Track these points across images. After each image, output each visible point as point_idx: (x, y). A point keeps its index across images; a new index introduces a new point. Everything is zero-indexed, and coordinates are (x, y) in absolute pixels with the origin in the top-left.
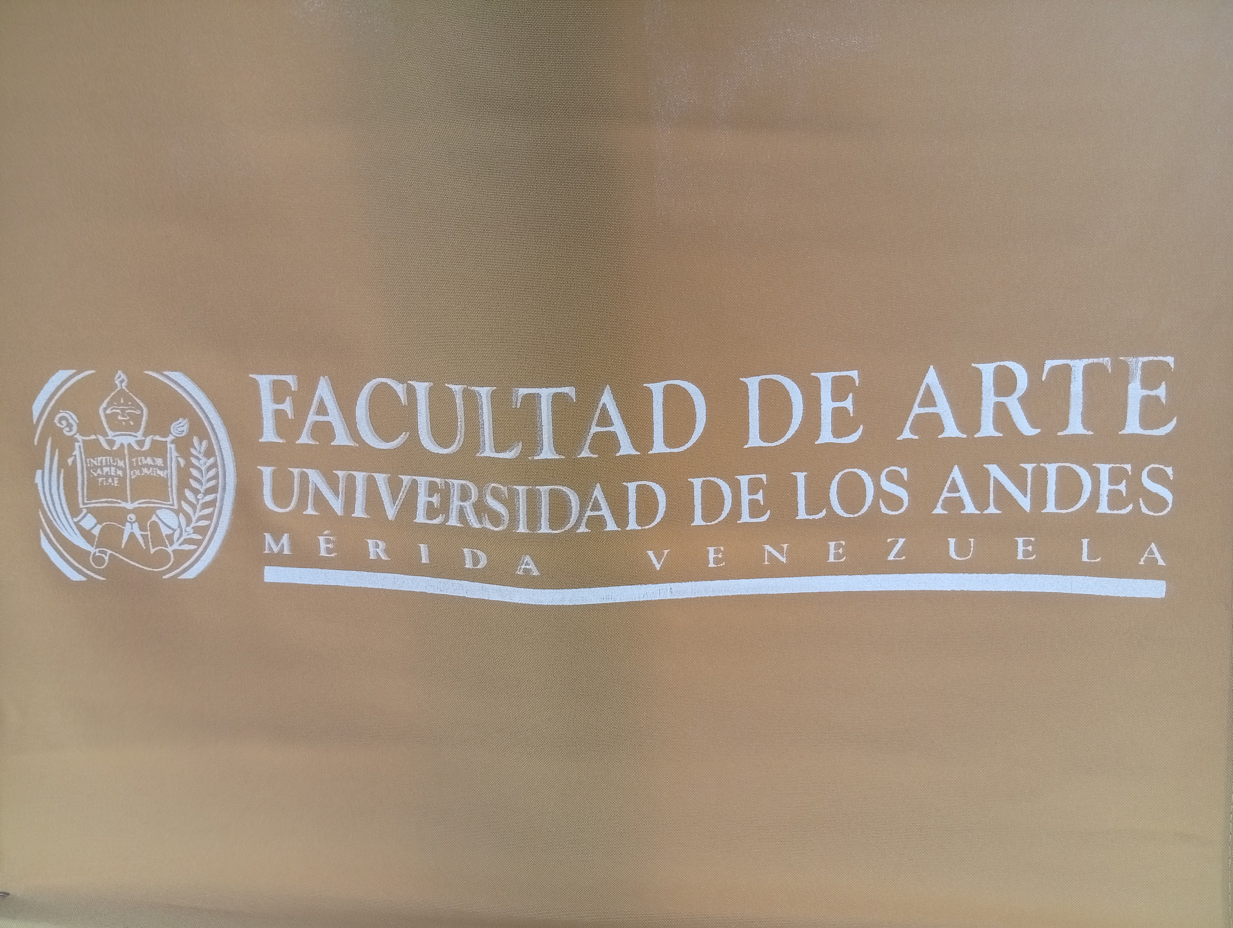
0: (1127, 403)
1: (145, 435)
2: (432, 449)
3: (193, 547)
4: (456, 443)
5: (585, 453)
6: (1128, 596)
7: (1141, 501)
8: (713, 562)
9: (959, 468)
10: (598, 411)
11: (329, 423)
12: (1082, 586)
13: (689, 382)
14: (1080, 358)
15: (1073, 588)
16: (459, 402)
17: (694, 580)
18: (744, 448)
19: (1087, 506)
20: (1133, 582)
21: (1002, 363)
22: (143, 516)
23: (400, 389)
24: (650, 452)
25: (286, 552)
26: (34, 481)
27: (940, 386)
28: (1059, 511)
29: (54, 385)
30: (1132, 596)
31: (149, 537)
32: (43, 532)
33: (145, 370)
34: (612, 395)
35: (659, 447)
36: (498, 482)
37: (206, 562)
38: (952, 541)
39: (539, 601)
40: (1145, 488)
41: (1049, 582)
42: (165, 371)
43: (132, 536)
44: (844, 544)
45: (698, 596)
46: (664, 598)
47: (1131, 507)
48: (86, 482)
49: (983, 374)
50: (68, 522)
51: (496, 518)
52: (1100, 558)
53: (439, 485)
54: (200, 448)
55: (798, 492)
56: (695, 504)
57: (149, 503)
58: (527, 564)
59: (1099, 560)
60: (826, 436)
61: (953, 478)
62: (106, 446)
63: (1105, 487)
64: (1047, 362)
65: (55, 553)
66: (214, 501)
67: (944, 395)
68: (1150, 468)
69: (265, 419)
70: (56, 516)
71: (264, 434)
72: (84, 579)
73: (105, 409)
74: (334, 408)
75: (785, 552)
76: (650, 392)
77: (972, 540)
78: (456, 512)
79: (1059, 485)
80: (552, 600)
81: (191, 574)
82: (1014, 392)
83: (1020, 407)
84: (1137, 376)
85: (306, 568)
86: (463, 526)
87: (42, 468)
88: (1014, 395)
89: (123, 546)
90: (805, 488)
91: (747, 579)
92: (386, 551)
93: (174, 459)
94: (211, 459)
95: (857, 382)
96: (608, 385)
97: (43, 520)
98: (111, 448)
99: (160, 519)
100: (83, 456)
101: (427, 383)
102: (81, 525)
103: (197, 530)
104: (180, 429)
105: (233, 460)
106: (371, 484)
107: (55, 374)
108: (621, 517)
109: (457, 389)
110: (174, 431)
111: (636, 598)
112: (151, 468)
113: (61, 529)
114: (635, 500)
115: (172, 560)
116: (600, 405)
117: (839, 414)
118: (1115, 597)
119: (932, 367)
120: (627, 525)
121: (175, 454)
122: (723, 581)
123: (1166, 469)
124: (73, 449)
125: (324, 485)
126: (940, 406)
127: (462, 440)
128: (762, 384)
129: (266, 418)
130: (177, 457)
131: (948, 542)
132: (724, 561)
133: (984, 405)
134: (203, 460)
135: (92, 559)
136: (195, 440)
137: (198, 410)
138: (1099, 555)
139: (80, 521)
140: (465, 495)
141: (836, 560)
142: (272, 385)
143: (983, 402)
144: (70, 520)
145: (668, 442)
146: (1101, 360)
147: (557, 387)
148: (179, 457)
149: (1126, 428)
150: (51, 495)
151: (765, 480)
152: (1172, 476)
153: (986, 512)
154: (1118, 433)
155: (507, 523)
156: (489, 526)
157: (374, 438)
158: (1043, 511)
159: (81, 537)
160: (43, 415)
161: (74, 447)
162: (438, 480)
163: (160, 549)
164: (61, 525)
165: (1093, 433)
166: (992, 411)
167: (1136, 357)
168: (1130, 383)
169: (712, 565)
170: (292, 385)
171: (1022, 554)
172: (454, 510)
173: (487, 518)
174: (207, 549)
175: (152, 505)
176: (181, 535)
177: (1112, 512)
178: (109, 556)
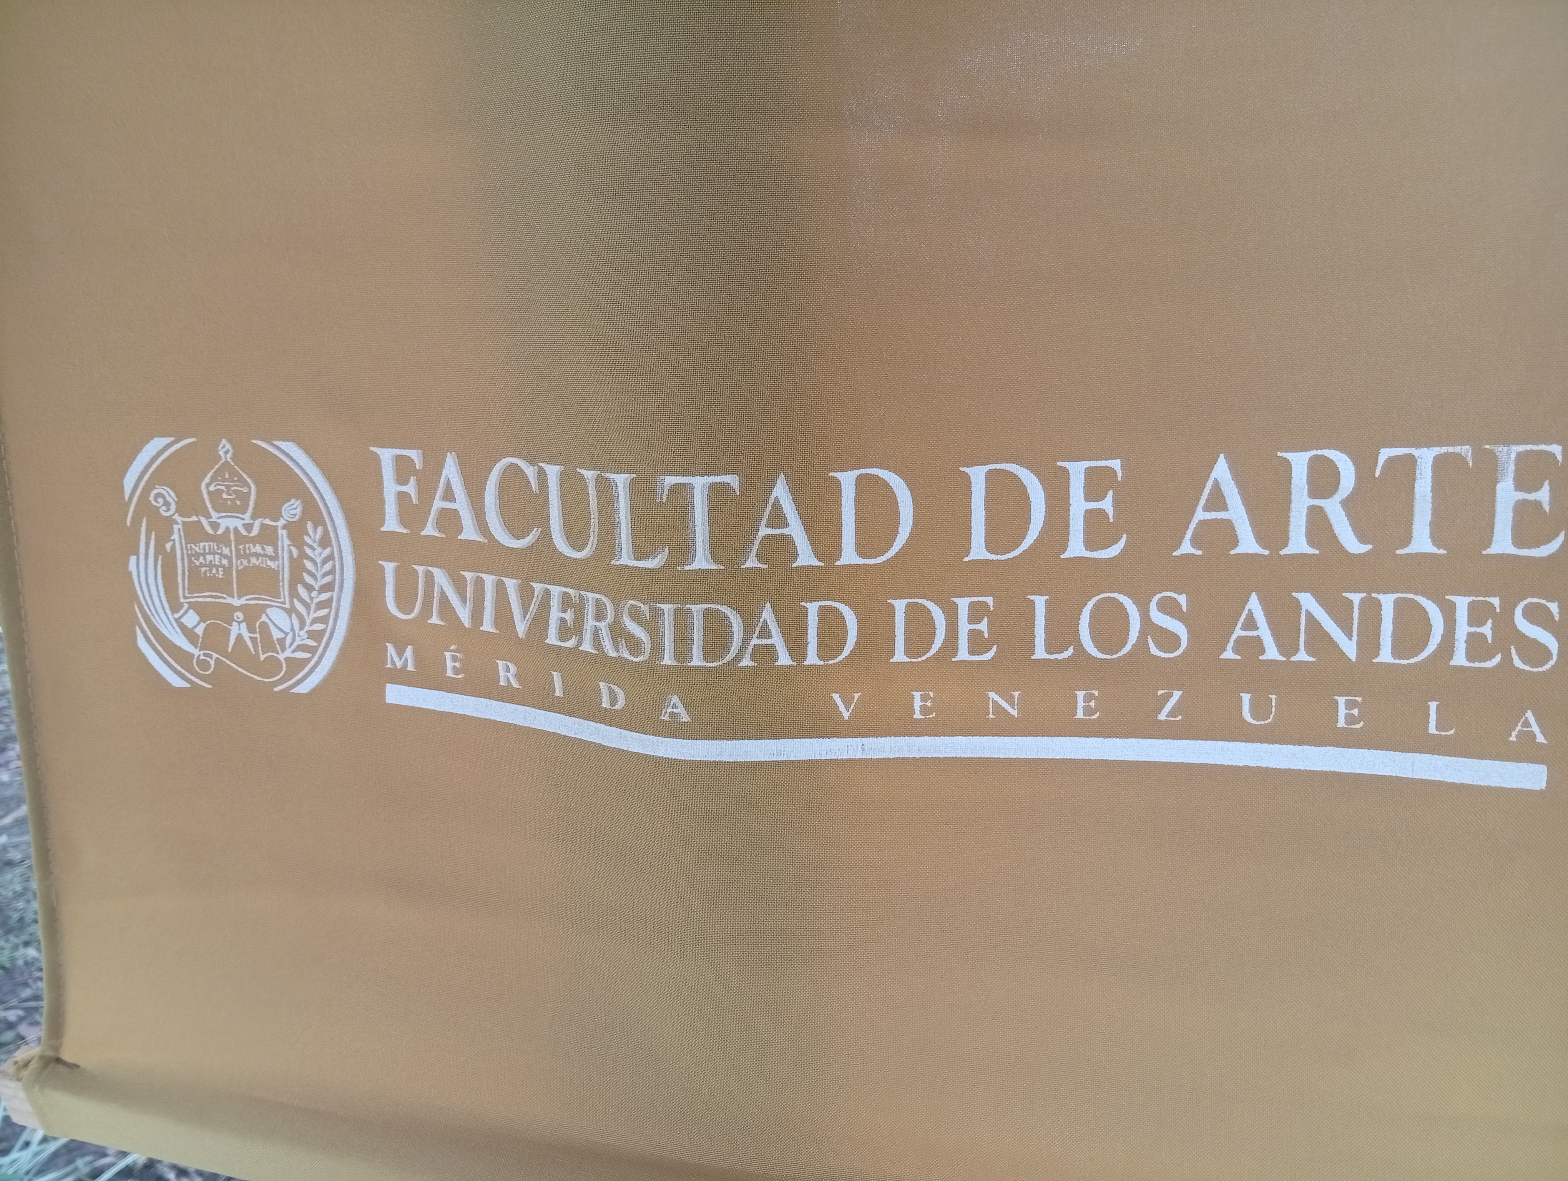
0: (1494, 511)
1: (254, 517)
2: (565, 551)
3: (307, 655)
4: (589, 546)
5: (751, 563)
6: (1493, 785)
7: (1513, 651)
8: (919, 712)
9: (1258, 596)
10: (769, 508)
11: (456, 511)
12: (1427, 769)
13: (890, 471)
14: (1429, 445)
15: (1415, 770)
16: (592, 492)
17: (893, 735)
18: (964, 560)
19: (1436, 655)
20: (1500, 765)
21: (1319, 452)
22: (252, 615)
23: (530, 472)
24: (838, 563)
25: (410, 668)
26: (128, 567)
27: (1233, 482)
28: (1397, 661)
29: (149, 456)
30: (1499, 785)
31: (259, 641)
32: (140, 628)
33: (253, 439)
34: (787, 487)
35: (849, 556)
36: (636, 599)
37: (322, 674)
38: (1246, 698)
39: (689, 756)
40: (1518, 632)
41: (1381, 761)
42: (276, 440)
43: (239, 637)
44: (1097, 695)
45: (898, 756)
46: (854, 757)
47: (1498, 659)
48: (187, 572)
49: (1292, 466)
50: (168, 618)
51: (635, 646)
52: (1454, 729)
53: (573, 598)
54: (315, 535)
55: (1036, 623)
56: (896, 634)
57: (258, 600)
58: (675, 706)
59: (1452, 732)
60: (1076, 548)
61: (1250, 610)
62: (209, 530)
63: (1463, 630)
64: (1382, 451)
65: (154, 654)
66: (330, 600)
67: (1238, 495)
68: (1526, 603)
69: (387, 502)
70: (153, 611)
71: (386, 522)
72: (187, 685)
73: (208, 485)
74: (461, 493)
75: (1016, 703)
76: (837, 483)
77: (1273, 697)
78: (591, 634)
79: (1398, 625)
80: (706, 754)
81: (304, 688)
82: (1336, 492)
83: (1344, 513)
84: (1510, 473)
85: (431, 689)
86: (598, 653)
87: (137, 554)
88: (1335, 496)
89: (230, 650)
90: (1045, 617)
91: (965, 736)
92: (517, 676)
93: (286, 548)
94: (327, 549)
95: (1120, 475)
96: (782, 474)
97: (139, 615)
98: (215, 533)
99: (271, 620)
100: (183, 541)
101: (558, 466)
102: (182, 623)
103: (312, 635)
104: (292, 512)
105: (351, 552)
106: (501, 588)
107: (149, 442)
108: (797, 648)
109: (589, 475)
110: (285, 514)
111: (816, 755)
112: (261, 558)
113: (160, 626)
114: (817, 626)
115: (284, 669)
116: (772, 500)
117: (1093, 518)
118: (1473, 786)
119: (1222, 455)
120: (805, 659)
121: (287, 542)
122: (933, 737)
123: (1549, 604)
124: (171, 532)
125: (450, 588)
126: (1233, 510)
127: (595, 542)
128: (989, 475)
129: (389, 501)
130: (289, 545)
131: (1241, 699)
132: (935, 712)
133: (1293, 510)
134: (319, 550)
135: (196, 662)
136: (310, 526)
137: (312, 490)
138: (1453, 726)
139: (181, 617)
140: (600, 615)
141: (1086, 716)
142: (395, 461)
143: (1293, 505)
144: (170, 616)
145: (861, 551)
146: (1457, 449)
147: (715, 475)
148: (292, 545)
149: (1493, 546)
150: (148, 586)
151: (991, 604)
152: (1558, 615)
153: (1293, 659)
154: (1481, 552)
155: (649, 652)
156: (626, 655)
157: (503, 533)
158: (1374, 661)
159: (183, 636)
160: (136, 491)
161: (173, 531)
162: (572, 592)
163: (271, 656)
164: (159, 621)
165: (1446, 552)
166: (1305, 518)
167: (1508, 445)
168: (1498, 482)
169: (917, 716)
170: (416, 462)
171: (1344, 720)
172: (589, 632)
173: (625, 644)
174: (322, 658)
175: (261, 602)
176: (294, 640)
177: (1472, 665)
178: (215, 660)
